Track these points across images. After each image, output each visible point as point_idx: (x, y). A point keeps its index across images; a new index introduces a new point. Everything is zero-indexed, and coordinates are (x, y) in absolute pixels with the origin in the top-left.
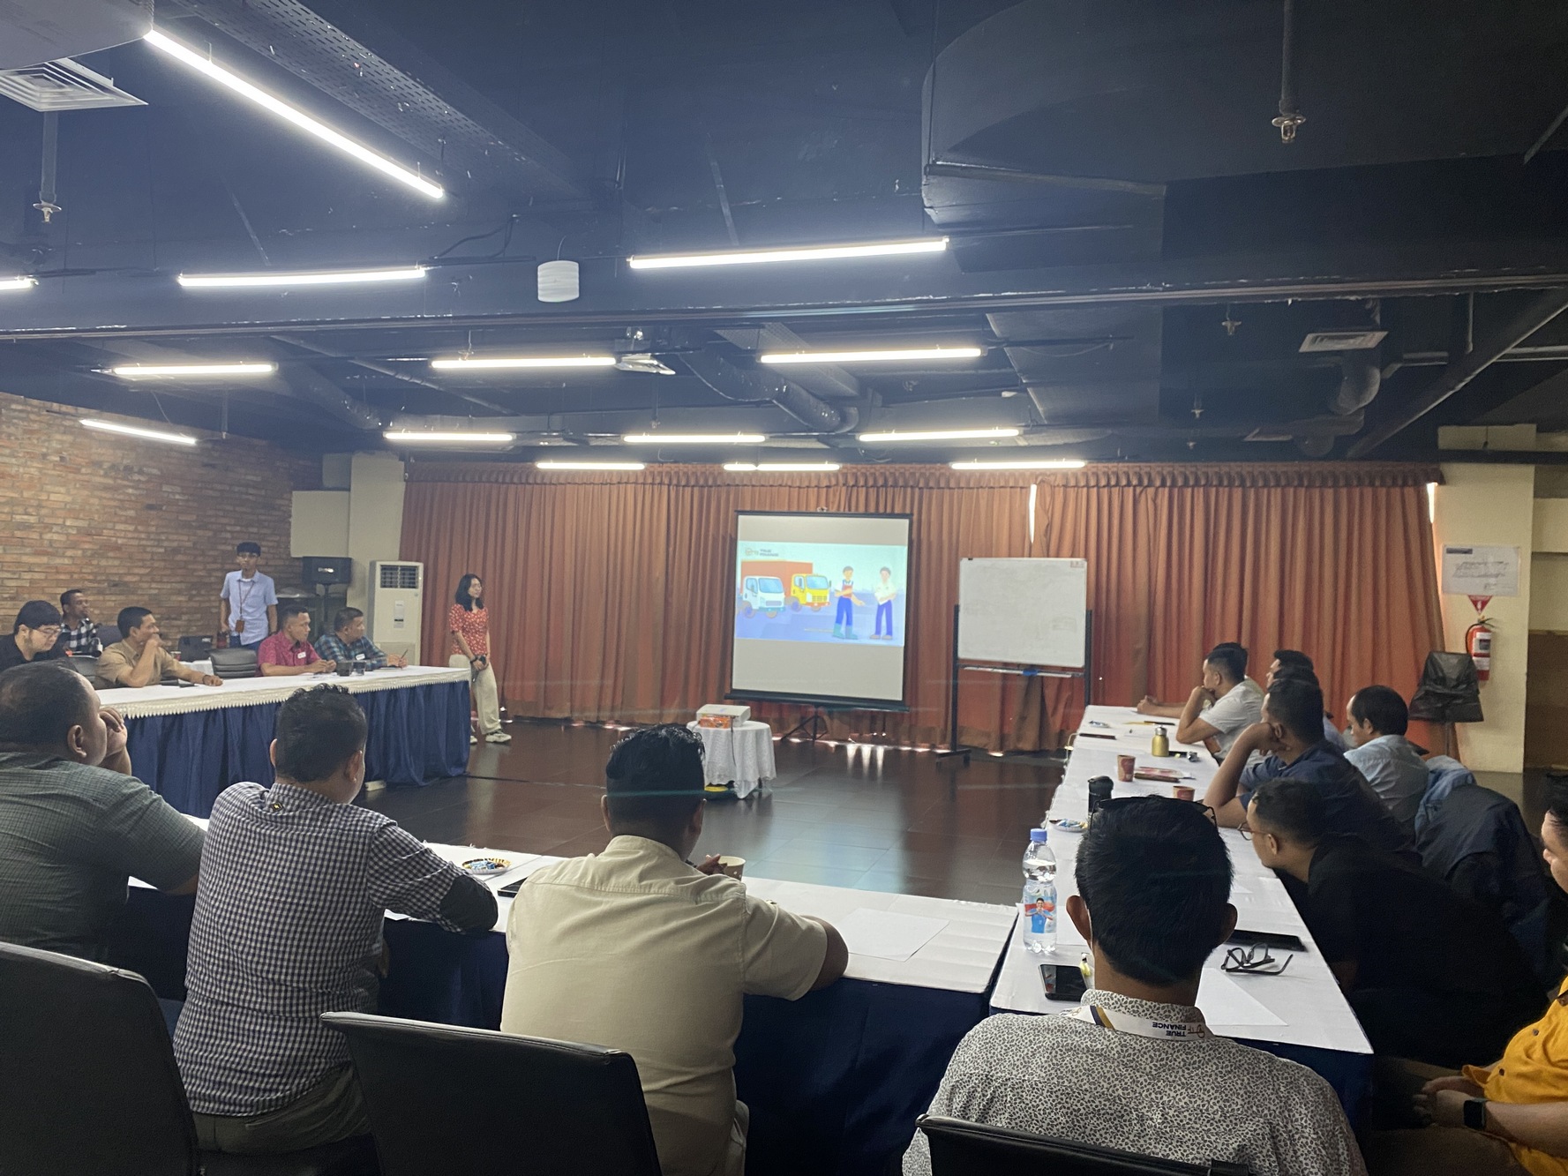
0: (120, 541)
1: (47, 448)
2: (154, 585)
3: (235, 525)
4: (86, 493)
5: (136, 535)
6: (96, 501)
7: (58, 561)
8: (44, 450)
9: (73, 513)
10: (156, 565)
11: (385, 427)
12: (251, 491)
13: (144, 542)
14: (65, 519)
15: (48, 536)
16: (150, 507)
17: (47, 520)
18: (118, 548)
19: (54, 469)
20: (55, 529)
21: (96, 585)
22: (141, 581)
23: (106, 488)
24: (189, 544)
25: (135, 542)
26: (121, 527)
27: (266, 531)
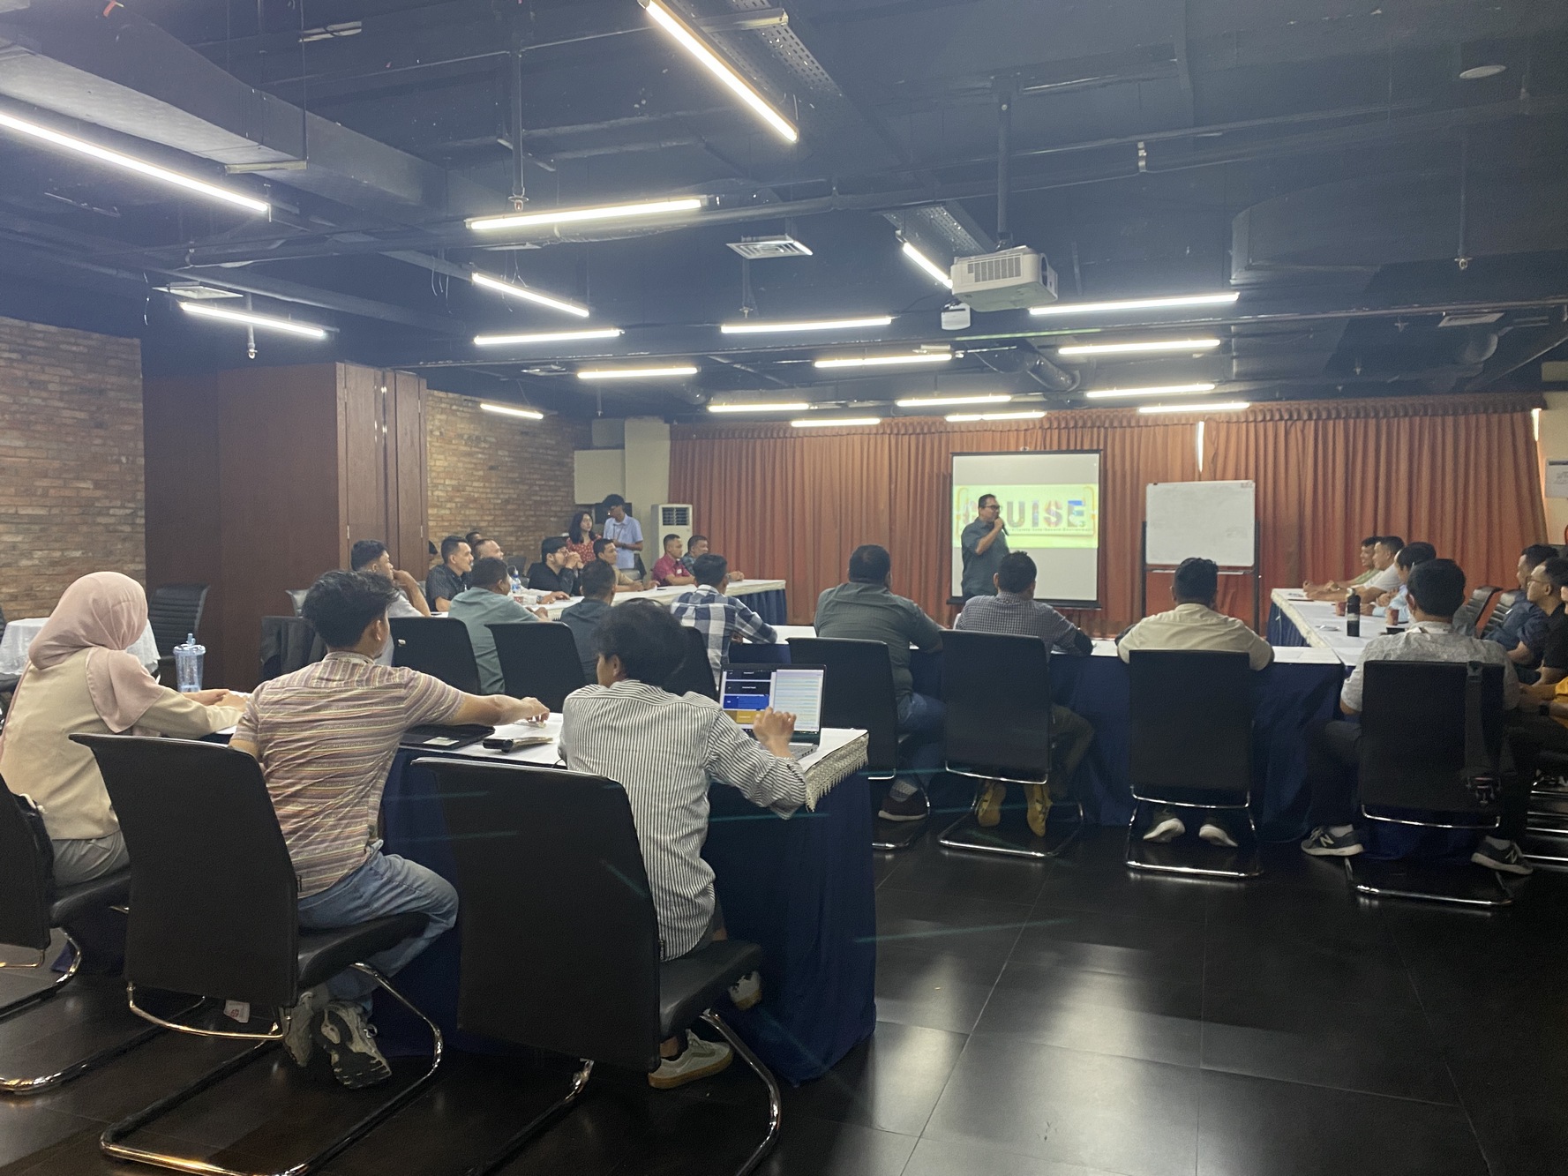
0: (476, 495)
1: (433, 425)
2: (497, 529)
3: (540, 480)
4: (455, 459)
5: (484, 490)
6: (460, 465)
7: (443, 512)
9: (449, 474)
10: (497, 513)
12: (550, 452)
13: (489, 496)
14: (445, 479)
15: (436, 493)
16: (491, 468)
17: (435, 481)
18: (475, 500)
20: (440, 487)
23: (469, 454)
24: (515, 496)
25: (484, 496)
26: (475, 484)
27: (559, 484)
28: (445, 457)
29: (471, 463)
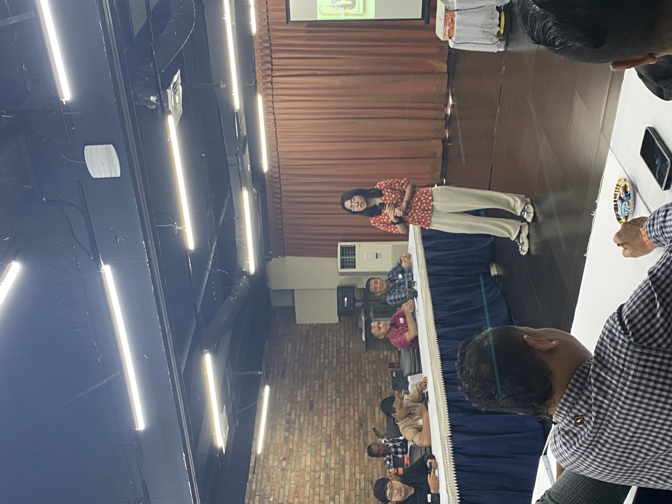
0: (334, 424)
1: (278, 468)
2: (360, 403)
3: (320, 358)
4: (305, 445)
5: (329, 415)
6: (309, 439)
7: (348, 459)
8: (279, 470)
9: (316, 452)
10: (347, 402)
11: (247, 274)
12: (298, 349)
13: (334, 410)
14: (321, 456)
15: (333, 465)
16: (311, 407)
17: (323, 466)
18: (338, 425)
19: (291, 464)
20: (328, 461)
21: (362, 437)
22: (358, 410)
23: (301, 433)
24: (333, 383)
25: (334, 415)
26: (325, 424)
27: (323, 340)
28: (303, 455)
29: (308, 429)
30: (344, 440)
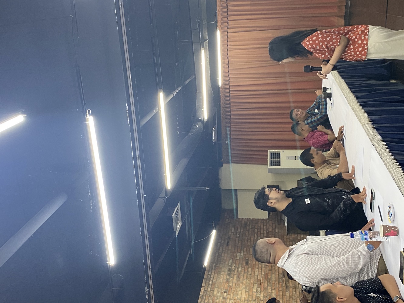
1: (221, 297)
9: (250, 289)
12: (239, 231)
14: (253, 292)
15: (262, 298)
16: (247, 263)
17: (254, 298)
18: (266, 274)
19: (230, 295)
20: (258, 295)
21: (284, 282)
23: (239, 277)
25: (263, 269)
26: (256, 273)
27: (256, 227)
28: (239, 290)
29: (244, 275)
30: (271, 283)
